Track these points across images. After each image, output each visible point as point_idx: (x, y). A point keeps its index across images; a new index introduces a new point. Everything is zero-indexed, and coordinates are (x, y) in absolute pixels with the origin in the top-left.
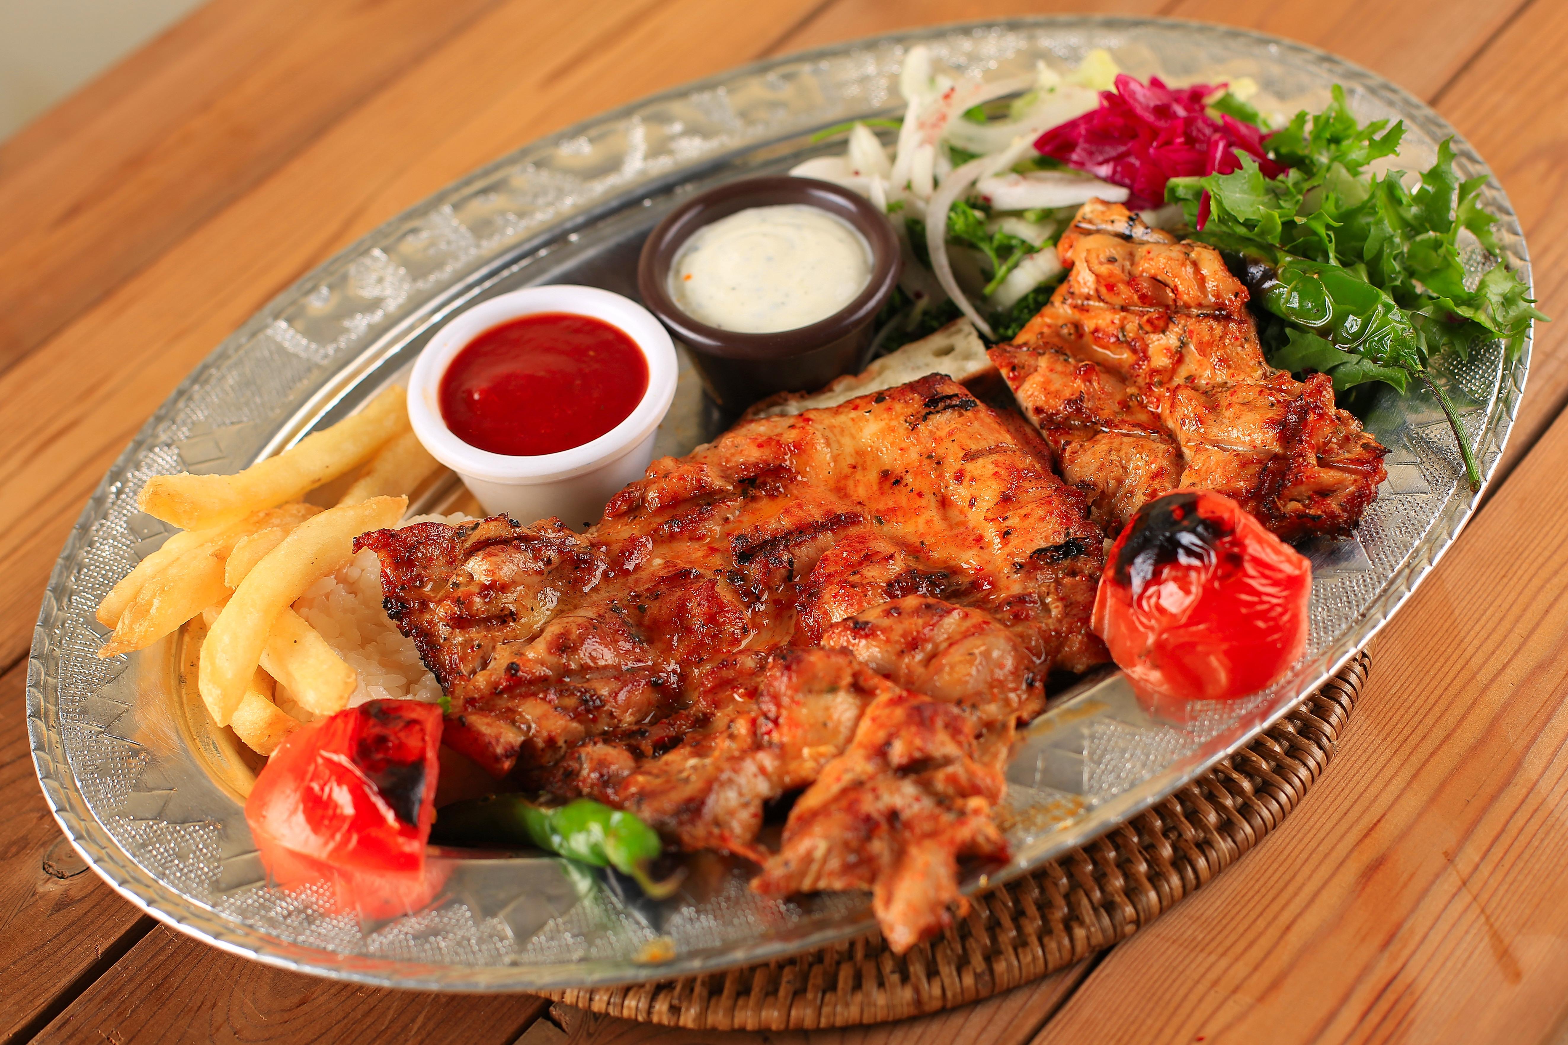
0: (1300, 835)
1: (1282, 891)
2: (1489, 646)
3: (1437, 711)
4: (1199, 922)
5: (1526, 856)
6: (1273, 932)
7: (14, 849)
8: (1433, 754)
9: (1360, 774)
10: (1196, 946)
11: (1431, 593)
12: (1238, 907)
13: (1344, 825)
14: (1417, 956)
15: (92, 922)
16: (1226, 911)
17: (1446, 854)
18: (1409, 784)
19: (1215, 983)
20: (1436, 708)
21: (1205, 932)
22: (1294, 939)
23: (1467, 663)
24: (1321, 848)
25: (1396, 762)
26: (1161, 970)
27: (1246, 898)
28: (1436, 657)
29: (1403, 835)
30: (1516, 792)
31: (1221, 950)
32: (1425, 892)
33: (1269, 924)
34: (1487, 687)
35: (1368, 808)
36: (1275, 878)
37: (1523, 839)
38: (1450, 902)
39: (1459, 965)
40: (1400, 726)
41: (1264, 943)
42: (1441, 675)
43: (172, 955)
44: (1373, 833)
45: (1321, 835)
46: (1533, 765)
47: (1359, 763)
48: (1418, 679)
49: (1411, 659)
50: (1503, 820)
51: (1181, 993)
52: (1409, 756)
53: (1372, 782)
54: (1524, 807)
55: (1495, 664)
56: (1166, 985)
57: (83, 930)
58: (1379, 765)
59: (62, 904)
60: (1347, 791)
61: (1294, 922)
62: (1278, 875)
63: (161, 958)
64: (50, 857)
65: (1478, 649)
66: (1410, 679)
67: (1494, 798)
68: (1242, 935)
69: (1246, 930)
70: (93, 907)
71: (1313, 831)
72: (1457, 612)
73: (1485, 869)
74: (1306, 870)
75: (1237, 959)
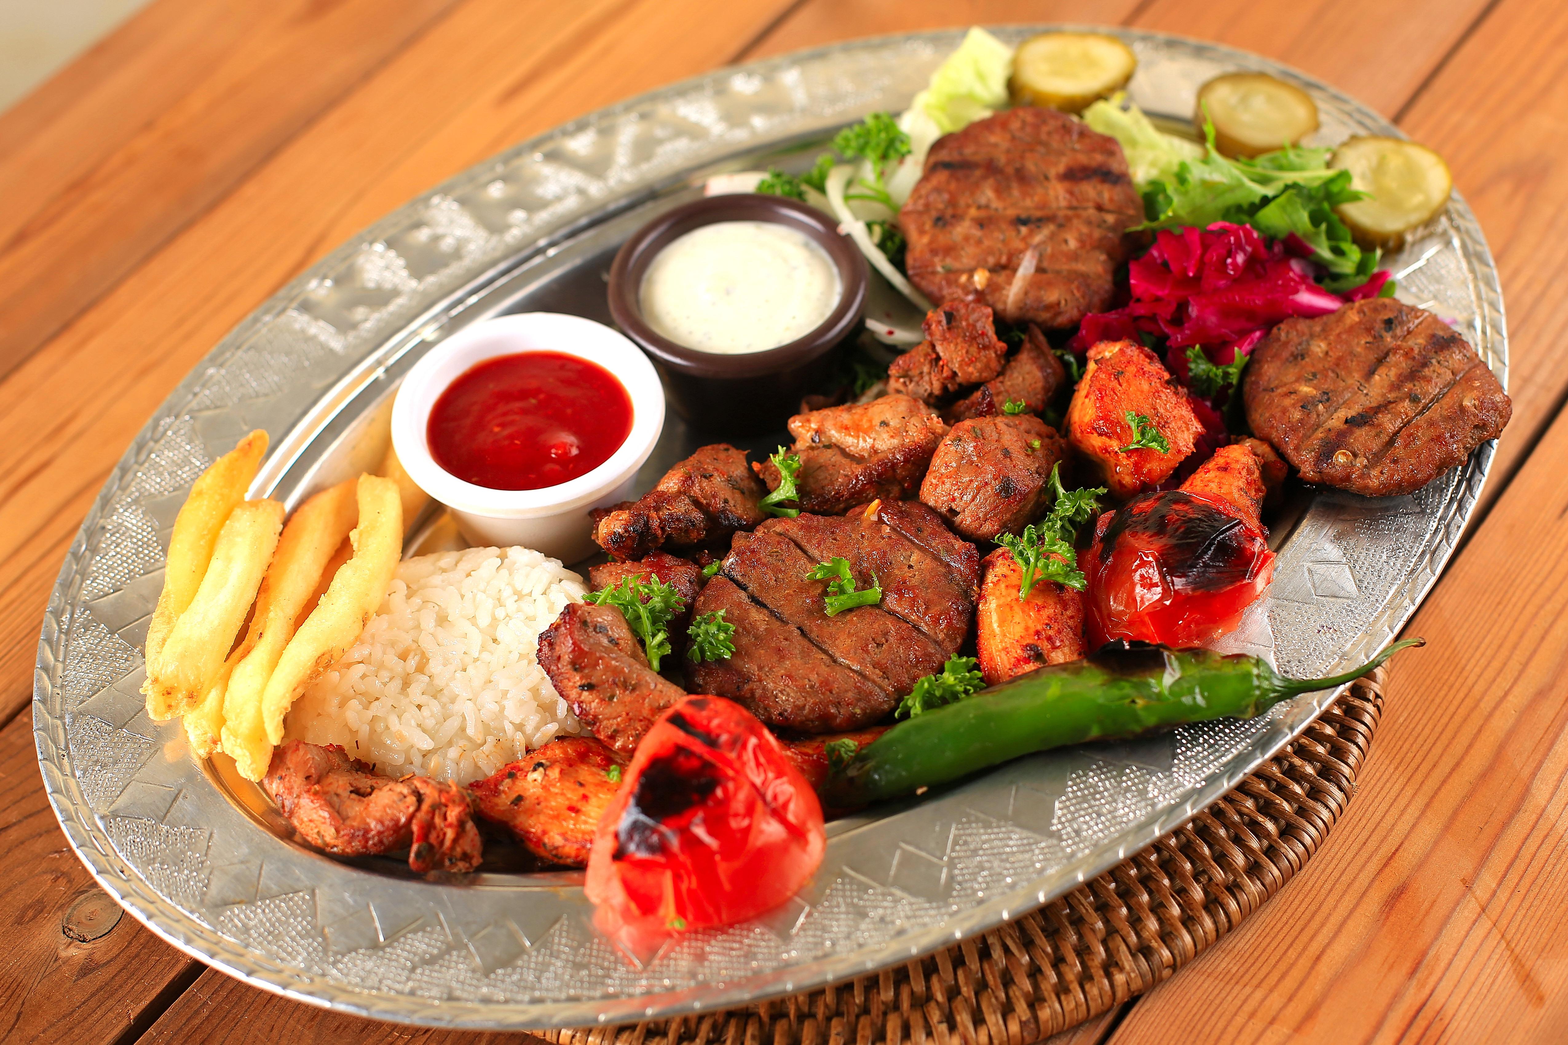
0: (1322, 866)
1: (1309, 921)
2: (1490, 673)
3: (1444, 739)
4: (1232, 955)
5: (1540, 881)
6: (1304, 963)
7: (30, 913)
8: (1444, 782)
9: (1376, 804)
10: (1231, 979)
11: (1430, 621)
12: (1268, 939)
13: (1364, 854)
14: (1443, 984)
15: (121, 986)
16: (1257, 943)
17: (1464, 881)
18: (1423, 812)
19: (1252, 1015)
20: (1443, 737)
21: (1239, 964)
22: (1325, 969)
23: (1470, 691)
24: (1343, 878)
25: (1409, 791)
26: (1199, 1004)
27: (1276, 930)
28: (1439, 686)
29: (1421, 865)
30: (1526, 818)
31: (1255, 982)
32: (1448, 918)
33: (1300, 955)
34: (1491, 715)
35: (1385, 837)
36: (1302, 909)
37: (1536, 864)
38: (1471, 928)
39: (1485, 991)
40: (1410, 755)
41: (1296, 974)
42: (1445, 703)
43: (207, 1018)
44: (1393, 863)
45: (1342, 865)
46: (1541, 791)
47: (1374, 793)
48: (1424, 708)
49: (1416, 688)
50: (1516, 846)
51: (1220, 1025)
52: (1421, 785)
53: (1387, 811)
54: (1535, 833)
55: (1497, 692)
56: (1205, 1018)
57: (112, 995)
58: (1393, 794)
59: (87, 969)
60: (1364, 821)
61: (1323, 952)
62: (1304, 905)
63: (197, 1021)
64: (69, 920)
65: (1479, 676)
66: (1417, 708)
67: (1505, 825)
68: (1275, 966)
69: (1278, 962)
70: (120, 971)
71: (1335, 862)
72: (1457, 640)
73: (1502, 896)
74: (1331, 901)
75: (1271, 991)
